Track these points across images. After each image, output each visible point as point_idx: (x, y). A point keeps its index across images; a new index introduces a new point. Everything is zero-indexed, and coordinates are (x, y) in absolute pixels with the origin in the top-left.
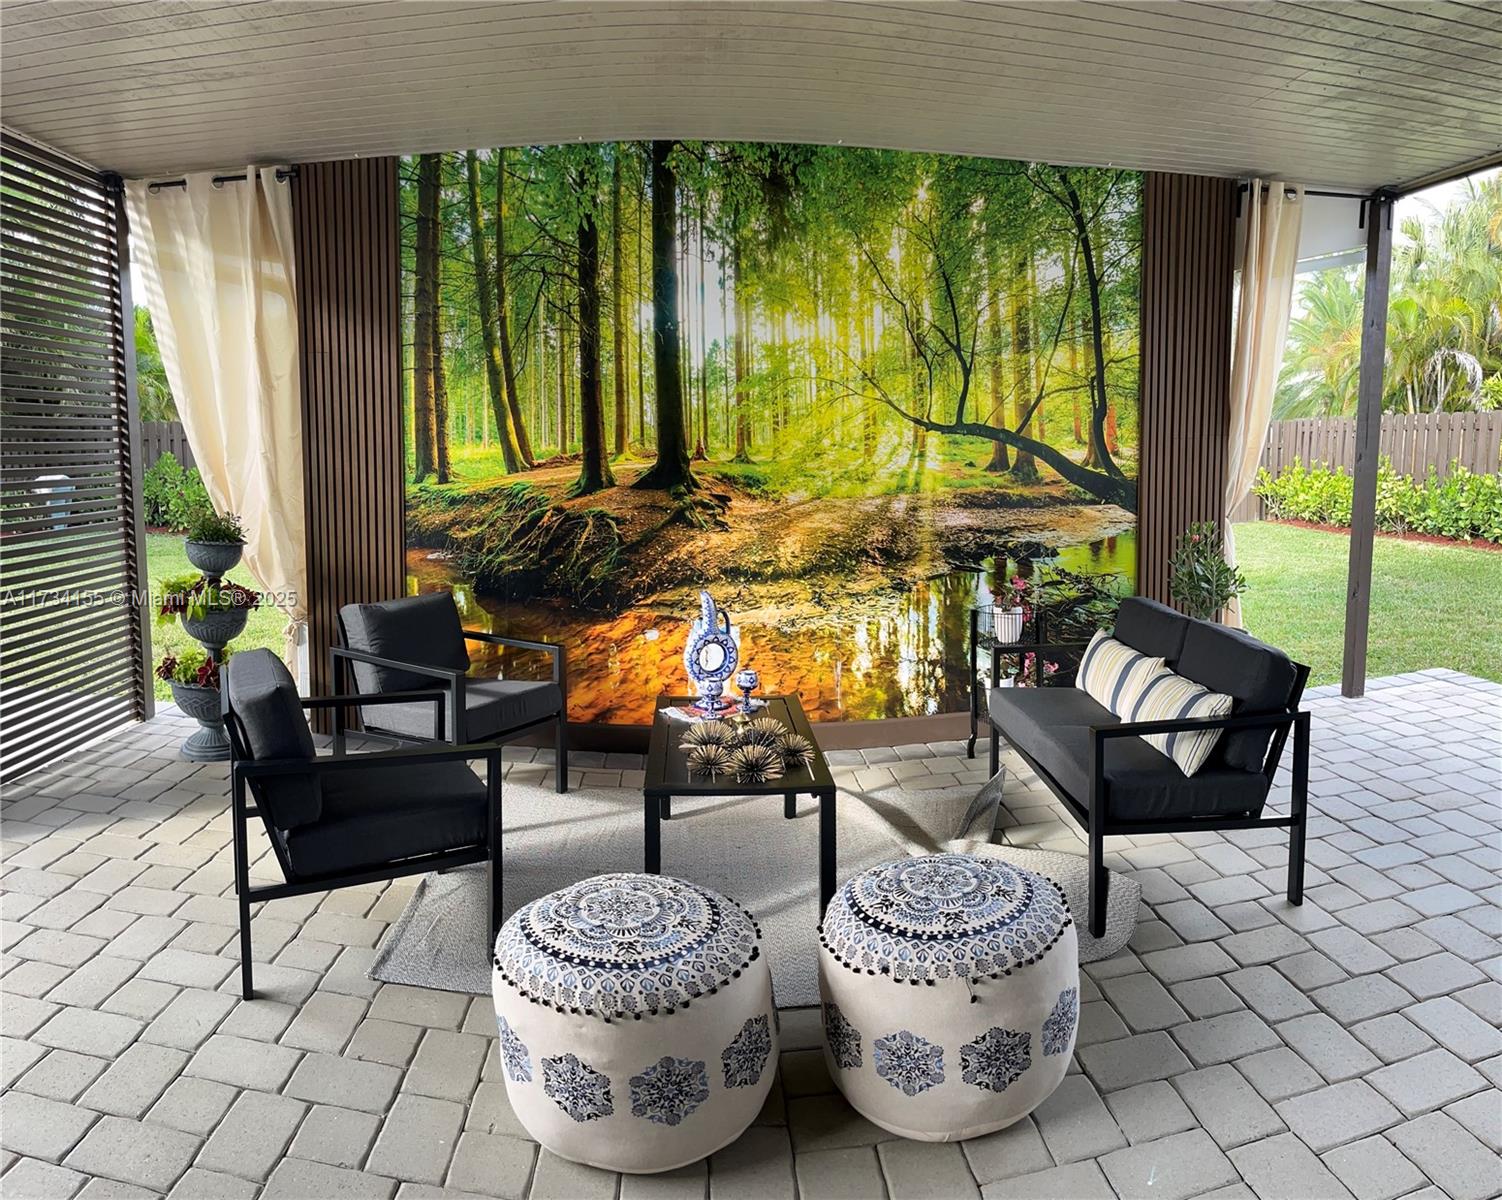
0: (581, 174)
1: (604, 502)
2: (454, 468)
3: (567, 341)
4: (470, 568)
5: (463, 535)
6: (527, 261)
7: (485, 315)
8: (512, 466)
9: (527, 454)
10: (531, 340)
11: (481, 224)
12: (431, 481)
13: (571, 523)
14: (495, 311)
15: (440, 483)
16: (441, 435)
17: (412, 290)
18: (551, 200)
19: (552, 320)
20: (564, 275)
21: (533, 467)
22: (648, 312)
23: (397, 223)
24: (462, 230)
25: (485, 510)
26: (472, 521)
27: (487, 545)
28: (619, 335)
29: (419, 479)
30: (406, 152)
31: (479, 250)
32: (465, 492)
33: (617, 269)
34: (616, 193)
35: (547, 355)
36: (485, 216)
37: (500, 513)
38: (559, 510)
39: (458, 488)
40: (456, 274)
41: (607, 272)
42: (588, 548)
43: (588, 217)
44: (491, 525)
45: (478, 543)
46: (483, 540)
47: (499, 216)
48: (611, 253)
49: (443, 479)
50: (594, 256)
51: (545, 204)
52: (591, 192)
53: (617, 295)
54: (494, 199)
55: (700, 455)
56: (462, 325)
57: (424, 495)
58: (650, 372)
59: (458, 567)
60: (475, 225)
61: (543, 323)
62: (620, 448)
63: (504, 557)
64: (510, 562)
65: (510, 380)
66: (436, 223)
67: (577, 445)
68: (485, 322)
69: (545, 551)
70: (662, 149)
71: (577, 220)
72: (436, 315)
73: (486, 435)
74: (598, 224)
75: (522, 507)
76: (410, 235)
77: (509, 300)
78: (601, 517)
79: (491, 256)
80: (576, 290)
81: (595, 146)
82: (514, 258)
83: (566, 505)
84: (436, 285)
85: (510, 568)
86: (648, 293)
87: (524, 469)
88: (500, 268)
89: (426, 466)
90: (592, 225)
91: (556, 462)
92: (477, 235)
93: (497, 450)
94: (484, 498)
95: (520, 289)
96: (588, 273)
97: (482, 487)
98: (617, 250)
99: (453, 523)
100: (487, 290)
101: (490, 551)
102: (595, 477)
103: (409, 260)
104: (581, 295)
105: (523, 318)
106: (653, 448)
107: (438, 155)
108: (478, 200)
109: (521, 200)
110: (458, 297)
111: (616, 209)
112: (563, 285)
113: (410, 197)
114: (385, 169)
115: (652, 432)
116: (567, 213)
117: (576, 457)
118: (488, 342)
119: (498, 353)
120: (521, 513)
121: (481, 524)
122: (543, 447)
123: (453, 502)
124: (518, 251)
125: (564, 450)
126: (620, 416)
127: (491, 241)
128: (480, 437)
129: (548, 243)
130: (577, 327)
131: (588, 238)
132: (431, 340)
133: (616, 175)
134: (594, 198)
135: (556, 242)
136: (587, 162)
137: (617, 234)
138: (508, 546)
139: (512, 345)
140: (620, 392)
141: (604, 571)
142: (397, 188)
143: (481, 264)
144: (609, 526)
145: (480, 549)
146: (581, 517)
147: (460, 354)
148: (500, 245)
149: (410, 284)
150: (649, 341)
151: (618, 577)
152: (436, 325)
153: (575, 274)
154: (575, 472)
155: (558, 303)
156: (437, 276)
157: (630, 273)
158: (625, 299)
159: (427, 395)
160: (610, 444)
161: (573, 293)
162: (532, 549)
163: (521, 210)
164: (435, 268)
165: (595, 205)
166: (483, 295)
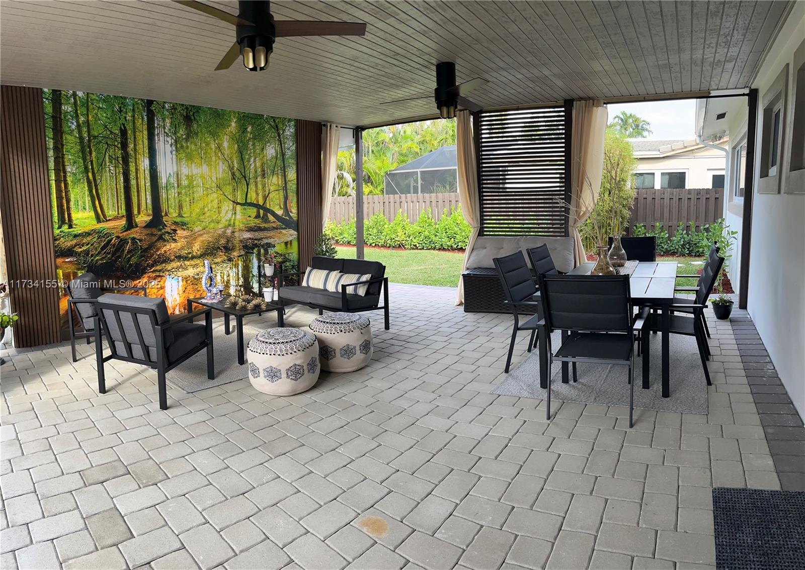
0: (120, 108)
1: (134, 233)
2: (75, 222)
3: (117, 171)
4: (84, 263)
5: (80, 250)
6: (100, 139)
7: (84, 159)
8: (99, 220)
9: (104, 216)
10: (104, 170)
11: (81, 122)
12: (65, 228)
13: (123, 242)
14: (88, 158)
15: (69, 228)
16: (68, 208)
17: (51, 146)
18: (109, 117)
19: (111, 163)
20: (115, 146)
21: (107, 221)
22: (147, 162)
23: (44, 117)
24: (73, 123)
25: (89, 239)
26: (84, 244)
27: (91, 253)
28: (137, 170)
29: (60, 227)
30: (46, 88)
31: (80, 132)
32: (80, 232)
33: (135, 145)
34: (133, 116)
35: (110, 176)
36: (82, 119)
37: (95, 240)
38: (118, 237)
39: (77, 230)
40: (71, 141)
41: (131, 146)
42: (129, 252)
43: (124, 125)
44: (92, 245)
45: (87, 253)
46: (89, 251)
47: (88, 120)
48: (133, 139)
49: (70, 227)
50: (126, 139)
51: (106, 117)
52: (124, 115)
53: (136, 155)
54: (85, 112)
55: (166, 215)
56: (75, 163)
57: (63, 234)
58: (148, 184)
59: (79, 264)
60: (78, 122)
61: (108, 164)
62: (139, 212)
63: (97, 258)
64: (101, 260)
65: (96, 186)
66: (61, 119)
67: (123, 212)
68: (84, 162)
69: (114, 254)
70: (150, 103)
71: (119, 125)
72: (63, 158)
73: (87, 207)
74: (127, 127)
75: (103, 237)
76: (49, 123)
77: (94, 154)
78: (133, 239)
79: (85, 135)
80: (120, 152)
81: (125, 98)
82: (95, 137)
83: (120, 235)
84: (63, 145)
85: (101, 262)
86: (147, 155)
87: (103, 221)
88: (89, 141)
89: (62, 221)
90: (125, 127)
91: (116, 218)
92: (79, 126)
93: (92, 214)
94: (88, 234)
95: (98, 150)
96: (124, 146)
97: (87, 229)
98: (135, 138)
99: (75, 246)
100: (84, 149)
101: (92, 256)
102: (131, 224)
103: (50, 133)
104: (122, 154)
105: (100, 161)
106: (150, 212)
107: (60, 91)
108: (79, 112)
109: (97, 115)
110: (72, 151)
111: (134, 123)
112: (115, 150)
113: (48, 107)
114: (37, 93)
115: (150, 206)
116: (115, 122)
117: (123, 216)
118: (86, 170)
119: (90, 175)
120: (103, 239)
121: (87, 245)
122: (110, 213)
123: (75, 236)
124: (96, 134)
125: (118, 214)
126: (139, 200)
127: (85, 129)
128: (85, 209)
129: (108, 133)
130: (121, 166)
131: (124, 132)
132: (61, 169)
133: (133, 110)
134: (125, 118)
135: (111, 133)
136: (122, 103)
137: (135, 132)
138: (99, 253)
139: (96, 172)
140: (138, 191)
141: (136, 260)
142: (43, 102)
143: (81, 138)
144: (136, 242)
145: (88, 255)
146: (126, 239)
147: (74, 174)
148: (89, 132)
149: (51, 144)
150: (147, 172)
151: (141, 262)
152: (63, 162)
153: (119, 146)
154: (123, 222)
155: (114, 156)
156: (63, 141)
157: (140, 147)
158: (139, 156)
159: (61, 191)
160: (135, 211)
161: (119, 153)
162: (109, 253)
163: (97, 118)
164: (62, 138)
165: (126, 120)
166: (83, 151)
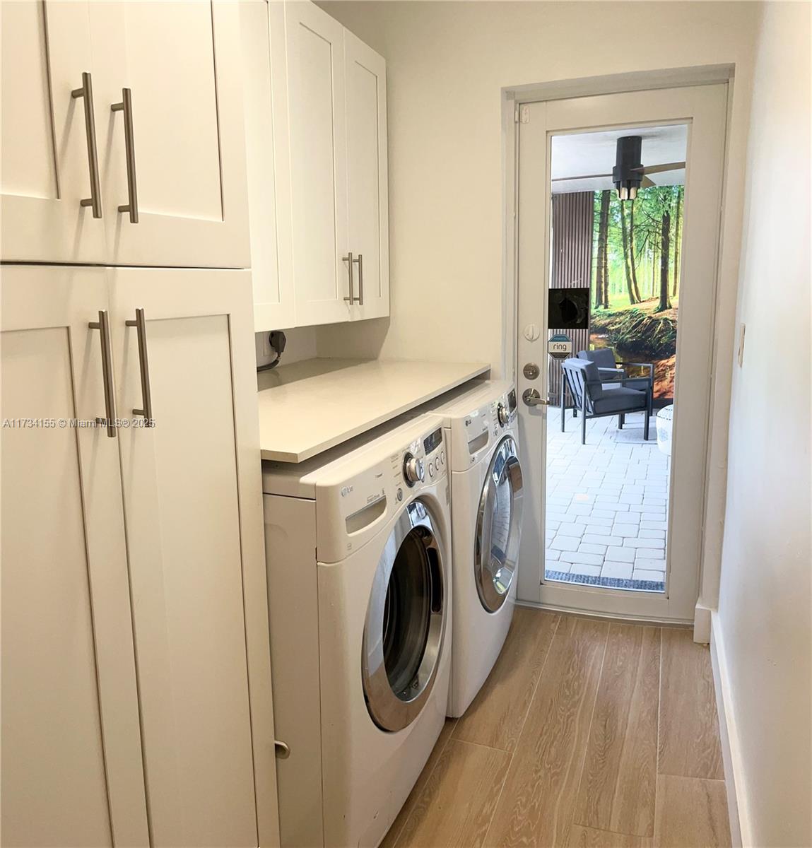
0: (665, 196)
1: (667, 314)
2: (610, 303)
3: (656, 256)
4: (615, 341)
5: (613, 328)
6: (642, 227)
7: (625, 247)
8: (633, 301)
9: (639, 297)
10: (642, 256)
11: (625, 214)
12: (601, 308)
13: (655, 322)
14: (629, 245)
15: (605, 308)
16: (606, 291)
17: (597, 239)
18: (652, 206)
19: (651, 248)
20: (656, 232)
21: (641, 302)
23: (593, 214)
24: (617, 216)
25: (621, 318)
26: (616, 322)
27: (622, 331)
29: (596, 308)
30: (597, 189)
31: (624, 223)
32: (615, 312)
33: (677, 230)
35: (648, 261)
36: (627, 212)
37: (627, 319)
38: (650, 318)
39: (611, 310)
40: (614, 232)
41: (673, 231)
42: (661, 331)
43: (667, 212)
44: (624, 324)
45: (618, 331)
46: (620, 329)
47: (632, 212)
48: (675, 224)
50: (669, 225)
51: (650, 207)
52: (669, 203)
53: (677, 239)
54: (630, 205)
56: (616, 251)
57: (598, 314)
59: (610, 340)
60: (622, 215)
61: (647, 249)
62: (674, 294)
63: (628, 336)
64: (630, 338)
65: (634, 270)
66: (608, 214)
67: (658, 294)
68: (625, 250)
69: (644, 333)
71: (662, 213)
72: (606, 247)
73: (623, 290)
74: (671, 214)
75: (636, 317)
76: (597, 219)
77: (634, 242)
78: (666, 320)
79: (628, 225)
81: (671, 187)
82: (637, 226)
83: (653, 316)
84: (607, 237)
85: (630, 340)
87: (637, 302)
88: (632, 230)
89: (599, 302)
90: (668, 214)
91: (650, 300)
92: (623, 219)
93: (628, 296)
94: (622, 314)
95: (639, 237)
96: (666, 231)
97: (621, 310)
98: (678, 223)
99: (609, 324)
100: (626, 238)
101: (623, 334)
102: (664, 305)
103: (597, 227)
104: (662, 239)
105: (640, 248)
107: (609, 190)
108: (624, 206)
109: (641, 206)
110: (615, 241)
111: (678, 208)
112: (656, 236)
113: (598, 206)
114: (589, 195)
116: (659, 210)
117: (657, 298)
118: (626, 256)
119: (629, 260)
120: (636, 319)
121: (619, 324)
122: (644, 294)
123: (610, 315)
124: (639, 224)
125: (653, 295)
126: (676, 282)
127: (628, 221)
128: (621, 291)
129: (651, 221)
130: (660, 251)
131: (666, 219)
132: (603, 257)
133: (679, 197)
134: (669, 205)
135: (654, 220)
136: (667, 192)
137: (678, 217)
138: (630, 331)
139: (635, 257)
140: (676, 274)
141: (666, 340)
142: (593, 202)
143: (624, 229)
144: (669, 323)
145: (619, 333)
146: (658, 320)
147: (615, 261)
148: (632, 222)
149: (596, 236)
151: (671, 343)
152: (606, 251)
153: (661, 232)
154: (657, 303)
155: (654, 242)
156: (607, 233)
159: (602, 276)
160: (670, 293)
161: (659, 239)
162: (639, 332)
163: (641, 209)
164: (607, 230)
165: (670, 207)
166: (624, 240)
